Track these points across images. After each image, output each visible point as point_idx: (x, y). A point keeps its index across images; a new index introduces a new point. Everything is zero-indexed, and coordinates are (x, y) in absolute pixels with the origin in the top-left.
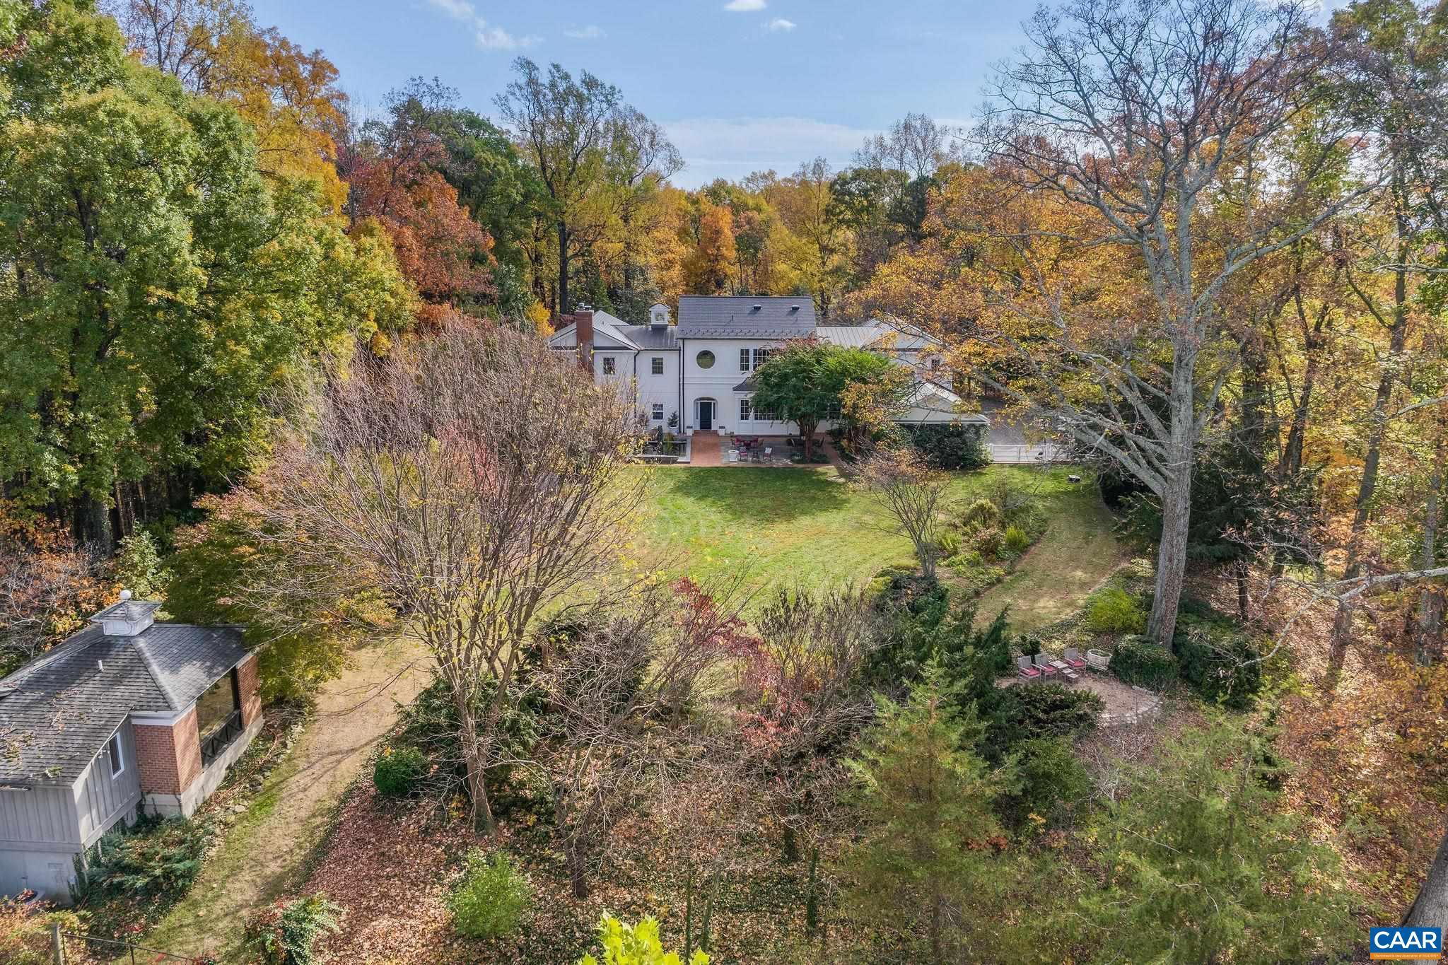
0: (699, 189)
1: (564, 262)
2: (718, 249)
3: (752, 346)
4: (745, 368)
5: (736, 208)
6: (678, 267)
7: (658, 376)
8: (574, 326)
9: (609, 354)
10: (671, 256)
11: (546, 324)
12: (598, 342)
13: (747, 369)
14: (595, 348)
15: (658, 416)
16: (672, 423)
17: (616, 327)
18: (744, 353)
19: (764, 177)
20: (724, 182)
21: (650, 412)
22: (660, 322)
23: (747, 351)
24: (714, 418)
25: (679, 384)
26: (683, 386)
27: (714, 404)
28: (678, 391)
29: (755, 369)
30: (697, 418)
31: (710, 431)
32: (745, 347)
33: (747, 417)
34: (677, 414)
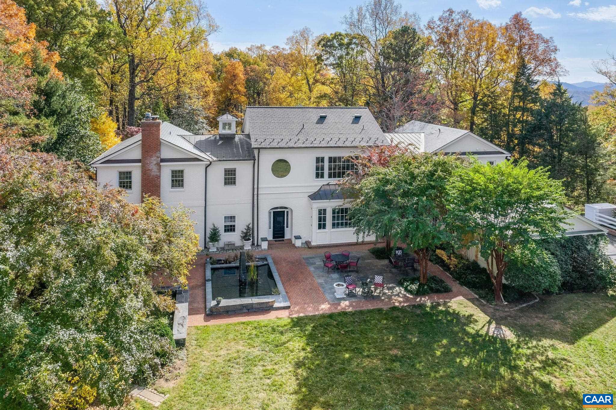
0: (220, 52)
1: (133, 86)
2: (235, 85)
3: (327, 155)
4: (319, 175)
5: (246, 63)
6: (212, 95)
7: (230, 188)
8: (138, 137)
9: (178, 166)
10: (207, 89)
11: (112, 134)
12: (165, 153)
13: (322, 176)
14: (163, 160)
15: (230, 229)
16: (246, 236)
17: (183, 137)
18: (319, 160)
19: (258, 48)
20: (236, 49)
21: (221, 225)
22: (227, 132)
23: (322, 160)
24: (287, 227)
25: (253, 195)
26: (258, 196)
27: (287, 212)
28: (251, 201)
29: (330, 176)
30: (270, 228)
31: (283, 240)
32: (320, 155)
33: (324, 227)
34: (251, 226)
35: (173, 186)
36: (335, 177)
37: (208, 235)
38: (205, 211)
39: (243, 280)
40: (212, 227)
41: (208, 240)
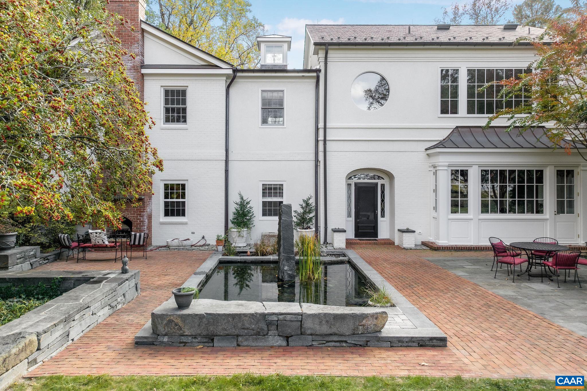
3: (463, 64)
4: (448, 107)
7: (272, 126)
9: (174, 80)
12: (152, 55)
14: (147, 66)
16: (302, 221)
18: (449, 77)
21: (256, 201)
23: (455, 75)
24: (383, 216)
25: (317, 141)
26: (325, 144)
27: (383, 186)
28: (313, 157)
29: (470, 111)
30: (349, 215)
31: (376, 240)
32: (450, 65)
33: (464, 208)
34: (312, 201)
35: (167, 120)
36: (481, 111)
37: (231, 217)
38: (227, 171)
39: (286, 278)
40: (238, 200)
41: (230, 225)
